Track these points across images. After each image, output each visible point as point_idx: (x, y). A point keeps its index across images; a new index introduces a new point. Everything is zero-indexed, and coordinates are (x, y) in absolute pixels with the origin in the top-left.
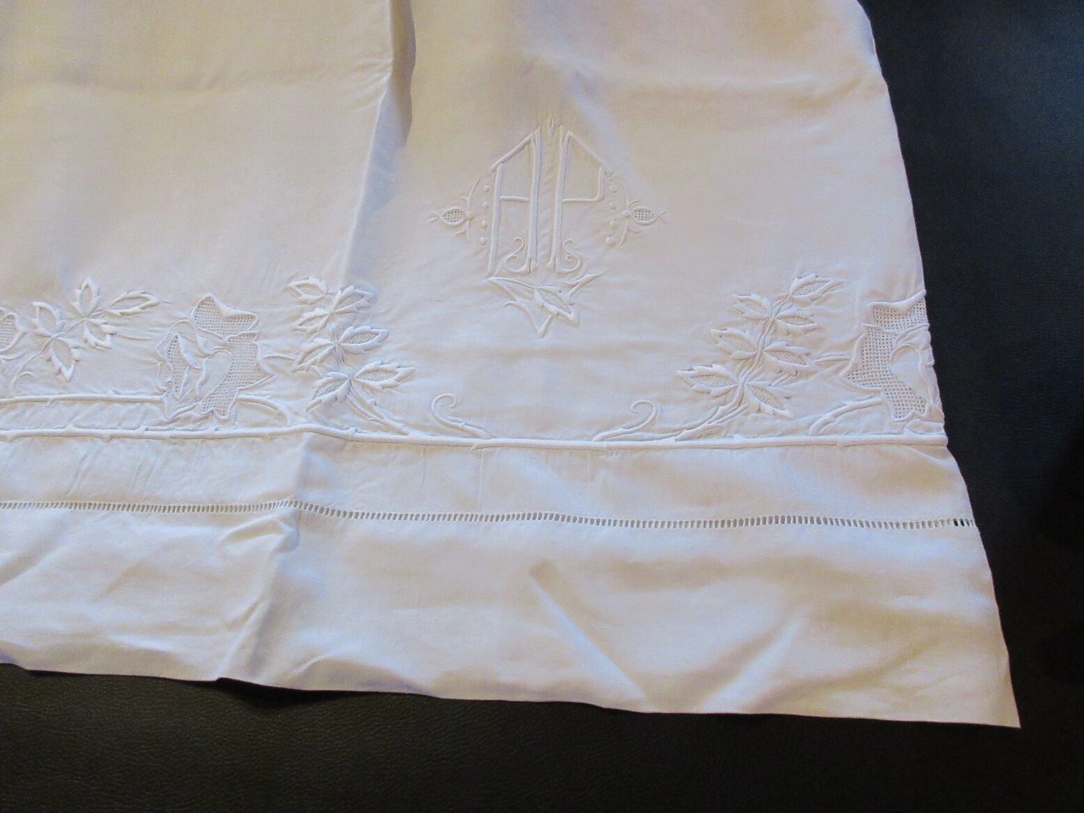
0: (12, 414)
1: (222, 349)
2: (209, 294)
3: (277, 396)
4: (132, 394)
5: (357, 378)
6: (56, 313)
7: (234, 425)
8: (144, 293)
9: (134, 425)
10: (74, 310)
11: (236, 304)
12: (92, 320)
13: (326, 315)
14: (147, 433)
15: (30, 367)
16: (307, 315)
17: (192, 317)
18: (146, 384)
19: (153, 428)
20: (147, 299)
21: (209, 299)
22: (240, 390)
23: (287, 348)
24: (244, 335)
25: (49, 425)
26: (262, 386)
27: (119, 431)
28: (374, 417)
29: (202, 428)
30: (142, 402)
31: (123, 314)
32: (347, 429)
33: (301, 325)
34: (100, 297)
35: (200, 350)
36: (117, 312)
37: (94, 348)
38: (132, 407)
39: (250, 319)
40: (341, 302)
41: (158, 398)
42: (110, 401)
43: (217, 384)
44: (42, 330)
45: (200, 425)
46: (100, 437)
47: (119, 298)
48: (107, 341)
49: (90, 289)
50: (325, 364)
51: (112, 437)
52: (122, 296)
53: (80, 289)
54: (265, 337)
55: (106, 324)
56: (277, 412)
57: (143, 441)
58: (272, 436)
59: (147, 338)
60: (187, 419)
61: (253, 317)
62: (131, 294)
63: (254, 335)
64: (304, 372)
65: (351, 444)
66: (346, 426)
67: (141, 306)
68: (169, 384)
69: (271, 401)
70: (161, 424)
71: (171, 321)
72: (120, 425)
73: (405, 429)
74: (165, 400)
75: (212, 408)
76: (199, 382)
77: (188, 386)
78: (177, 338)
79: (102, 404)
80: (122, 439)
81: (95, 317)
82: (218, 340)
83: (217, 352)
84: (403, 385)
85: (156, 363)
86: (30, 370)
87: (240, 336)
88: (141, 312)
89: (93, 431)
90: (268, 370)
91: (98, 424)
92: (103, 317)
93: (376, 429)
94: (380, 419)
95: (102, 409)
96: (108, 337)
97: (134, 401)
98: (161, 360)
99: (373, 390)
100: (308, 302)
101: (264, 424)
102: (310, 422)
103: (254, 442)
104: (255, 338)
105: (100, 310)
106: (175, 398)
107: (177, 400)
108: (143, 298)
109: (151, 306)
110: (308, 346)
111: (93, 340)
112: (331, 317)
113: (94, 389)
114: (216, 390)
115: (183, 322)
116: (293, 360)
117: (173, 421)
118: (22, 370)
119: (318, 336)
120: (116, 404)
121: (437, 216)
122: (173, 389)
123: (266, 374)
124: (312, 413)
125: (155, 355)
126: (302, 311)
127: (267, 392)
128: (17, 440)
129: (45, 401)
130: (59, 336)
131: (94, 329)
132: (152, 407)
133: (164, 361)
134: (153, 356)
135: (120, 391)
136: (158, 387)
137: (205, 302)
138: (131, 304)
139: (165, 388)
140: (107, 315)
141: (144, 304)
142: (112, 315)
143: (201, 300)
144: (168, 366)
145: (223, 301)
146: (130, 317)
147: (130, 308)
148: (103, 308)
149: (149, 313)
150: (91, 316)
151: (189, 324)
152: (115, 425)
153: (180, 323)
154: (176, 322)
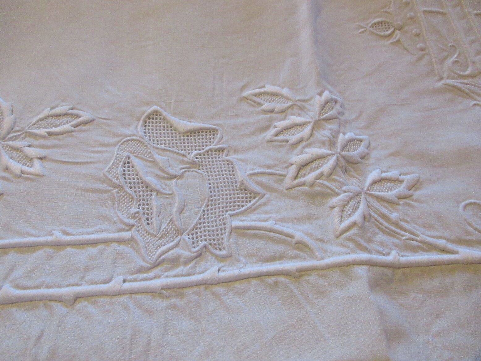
1: (189, 168)
2: (155, 108)
3: (282, 220)
4: (89, 234)
5: (368, 190)
7: (238, 261)
8: (72, 109)
9: (104, 276)
11: (191, 117)
12: (9, 143)
13: (309, 122)
14: (127, 286)
16: (281, 124)
17: (141, 133)
18: (104, 218)
19: (132, 277)
20: (78, 116)
21: (155, 112)
22: (231, 216)
23: (270, 162)
24: (211, 150)
26: (255, 209)
27: (84, 288)
28: (408, 235)
29: (198, 269)
30: (106, 242)
31: (50, 134)
32: (389, 254)
33: (276, 136)
34: (13, 116)
35: (162, 170)
36: (42, 132)
37: (20, 177)
38: (93, 250)
39: (212, 133)
40: (323, 107)
41: (126, 235)
42: (59, 245)
43: (198, 212)
45: (195, 266)
46: (58, 299)
47: (41, 116)
48: (37, 167)
50: (335, 177)
51: (77, 298)
52: (46, 112)
54: (236, 151)
55: (30, 146)
56: (294, 241)
57: (124, 299)
58: (302, 273)
59: (89, 160)
60: (175, 261)
61: (214, 130)
62: (56, 111)
63: (222, 150)
64: (306, 188)
65: (399, 272)
66: (386, 250)
67: (72, 123)
68: (135, 216)
69: (278, 227)
70: (141, 270)
71: (118, 139)
72: (82, 278)
73: (450, 246)
74: (138, 238)
75: (204, 243)
76: (175, 209)
77: (162, 215)
78: (129, 158)
79: (49, 250)
80: (91, 299)
81: (14, 139)
82: (181, 158)
83: (185, 172)
84: (417, 194)
85: (108, 191)
87: (208, 151)
88: (73, 131)
89: (43, 291)
90: (258, 189)
91: (48, 280)
92: (24, 138)
93: (415, 250)
94: (414, 237)
95: (50, 258)
96: (37, 162)
97: (94, 243)
98: (116, 186)
99: (389, 202)
100: (275, 111)
101: (280, 257)
102: (353, 252)
103: (276, 283)
104: (225, 152)
105: (18, 131)
106: (149, 234)
107: (155, 236)
108: (72, 115)
109: (85, 123)
110: (297, 158)
111: (17, 167)
112: (317, 125)
113: (33, 232)
114: (200, 219)
115: (132, 140)
116: (284, 176)
117: (156, 265)
119: (308, 146)
120: (69, 249)
121: (365, 28)
122: (144, 222)
123: (255, 194)
124: (350, 239)
125: (107, 181)
126: (271, 120)
127: (268, 216)
131: (15, 154)
132: (122, 248)
133: (121, 187)
134: (103, 182)
135: (70, 230)
136: (122, 222)
137: (151, 116)
138: (58, 122)
139: (132, 221)
140: (29, 136)
141: (75, 122)
142: (36, 136)
143: (145, 115)
144: (128, 193)
145: (174, 114)
146: (59, 137)
147: (58, 126)
148: (22, 128)
149: (83, 131)
150: (7, 139)
151: (140, 141)
152: (76, 279)
153: (128, 141)
154: (122, 139)
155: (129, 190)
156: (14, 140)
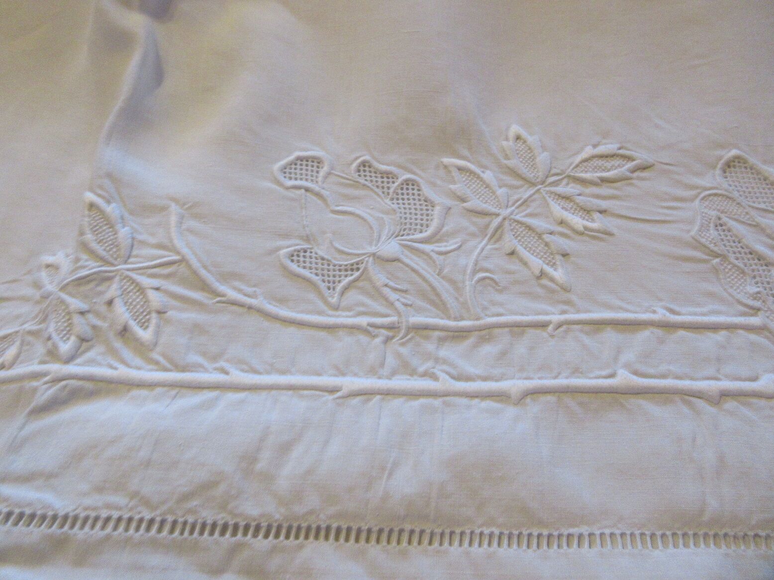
0: (489, 349)
2: (734, 152)
6: (488, 176)
8: (620, 149)
10: (514, 173)
12: (553, 189)
15: (486, 264)
17: (725, 186)
18: (711, 295)
20: (630, 159)
21: (737, 158)
25: (576, 371)
30: (730, 327)
31: (604, 180)
36: (591, 176)
37: (583, 234)
38: (721, 336)
42: (668, 326)
44: (475, 203)
46: (699, 395)
47: (584, 155)
48: (597, 223)
49: (525, 142)
51: (725, 395)
52: (588, 151)
53: (507, 139)
55: (579, 195)
59: (668, 218)
62: (601, 150)
67: (626, 167)
68: (756, 296)
72: (718, 371)
78: (719, 219)
79: (659, 332)
80: (742, 399)
81: (555, 184)
85: (707, 260)
86: (487, 270)
88: (630, 178)
89: (673, 383)
92: (567, 184)
95: (661, 341)
97: (715, 328)
98: (717, 255)
105: (557, 174)
108: (623, 157)
109: (644, 168)
111: (577, 221)
115: (715, 195)
118: (475, 272)
120: (681, 333)
125: (697, 245)
128: (528, 400)
129: (544, 325)
130: (512, 213)
131: (565, 204)
132: (753, 337)
133: (724, 257)
134: (695, 248)
135: (677, 308)
136: (740, 302)
137: (732, 164)
138: (608, 165)
139: (757, 304)
140: (574, 182)
141: (630, 165)
142: (583, 182)
143: (722, 161)
144: (735, 266)
145: (765, 162)
146: (615, 185)
147: (609, 171)
148: (562, 170)
149: (643, 179)
150: (547, 183)
151: (728, 197)
152: (711, 371)
153: (710, 195)
154: (699, 193)
155: (736, 262)
156: (557, 185)
